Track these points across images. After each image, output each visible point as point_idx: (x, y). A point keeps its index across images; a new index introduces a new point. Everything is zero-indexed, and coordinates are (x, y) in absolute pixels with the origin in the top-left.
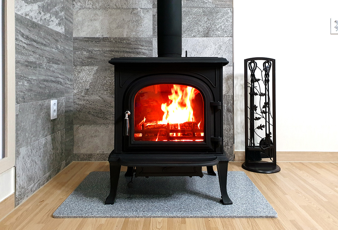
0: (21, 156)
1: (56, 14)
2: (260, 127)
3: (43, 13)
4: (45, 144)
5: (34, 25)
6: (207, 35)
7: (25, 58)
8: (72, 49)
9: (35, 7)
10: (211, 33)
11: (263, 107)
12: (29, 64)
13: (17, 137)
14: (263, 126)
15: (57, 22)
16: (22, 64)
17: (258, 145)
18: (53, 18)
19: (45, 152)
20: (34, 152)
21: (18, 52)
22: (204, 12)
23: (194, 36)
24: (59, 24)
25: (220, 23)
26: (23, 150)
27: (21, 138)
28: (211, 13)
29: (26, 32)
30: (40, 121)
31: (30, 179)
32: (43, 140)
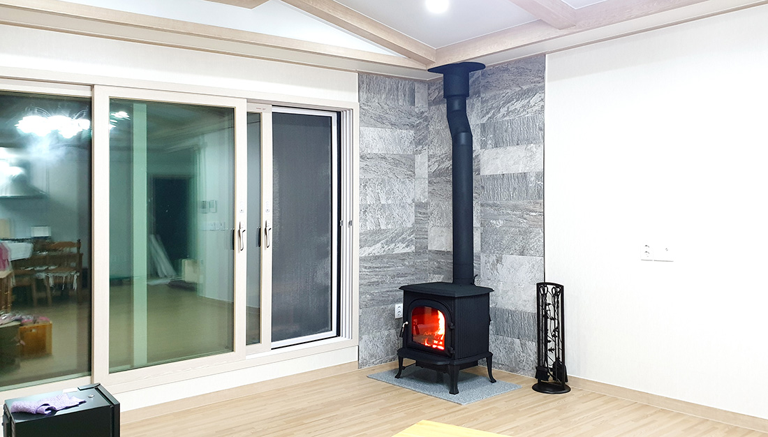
0: (363, 340)
1: (403, 241)
2: (551, 350)
3: (386, 247)
4: (388, 335)
5: (376, 258)
6: (522, 254)
7: (367, 281)
8: (427, 260)
9: (379, 245)
10: (526, 252)
11: (554, 331)
12: (371, 284)
13: (360, 329)
14: (553, 349)
15: (404, 245)
16: (365, 285)
17: (552, 367)
18: (400, 245)
19: (388, 341)
20: (376, 339)
21: (360, 278)
22: (519, 231)
23: (512, 254)
24: (407, 246)
25: (534, 242)
26: (365, 337)
27: (363, 330)
28: (525, 233)
29: (370, 265)
30: (382, 319)
31: (372, 356)
32: (386, 333)
